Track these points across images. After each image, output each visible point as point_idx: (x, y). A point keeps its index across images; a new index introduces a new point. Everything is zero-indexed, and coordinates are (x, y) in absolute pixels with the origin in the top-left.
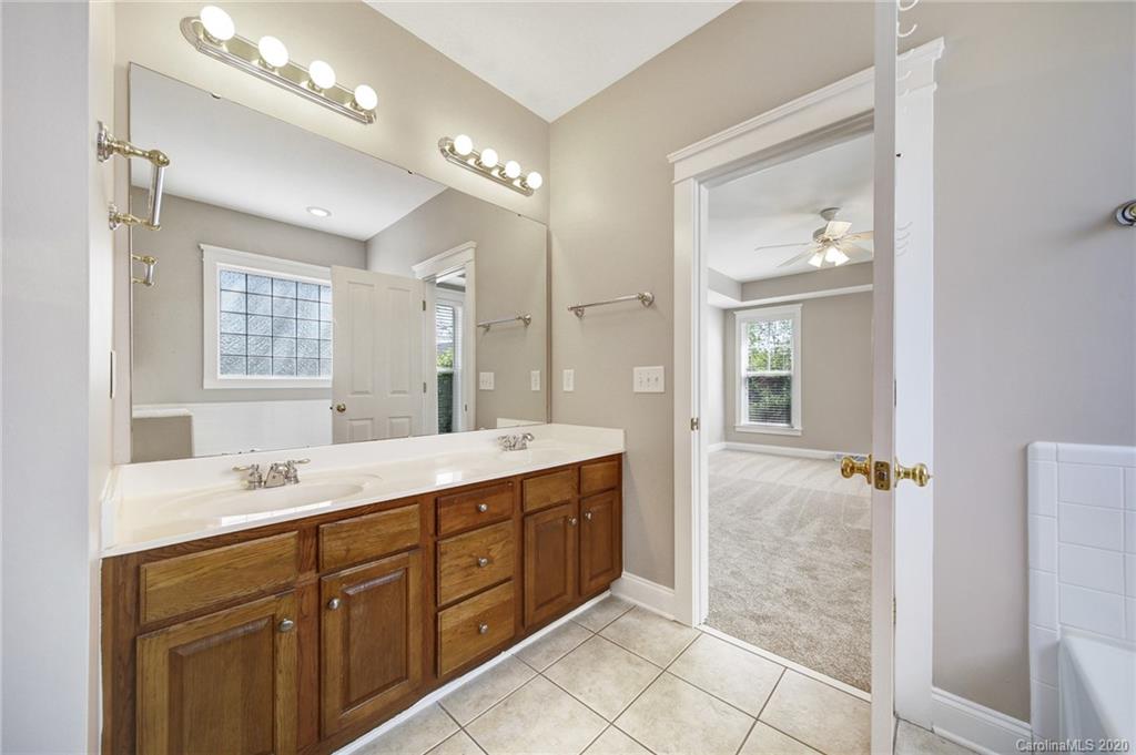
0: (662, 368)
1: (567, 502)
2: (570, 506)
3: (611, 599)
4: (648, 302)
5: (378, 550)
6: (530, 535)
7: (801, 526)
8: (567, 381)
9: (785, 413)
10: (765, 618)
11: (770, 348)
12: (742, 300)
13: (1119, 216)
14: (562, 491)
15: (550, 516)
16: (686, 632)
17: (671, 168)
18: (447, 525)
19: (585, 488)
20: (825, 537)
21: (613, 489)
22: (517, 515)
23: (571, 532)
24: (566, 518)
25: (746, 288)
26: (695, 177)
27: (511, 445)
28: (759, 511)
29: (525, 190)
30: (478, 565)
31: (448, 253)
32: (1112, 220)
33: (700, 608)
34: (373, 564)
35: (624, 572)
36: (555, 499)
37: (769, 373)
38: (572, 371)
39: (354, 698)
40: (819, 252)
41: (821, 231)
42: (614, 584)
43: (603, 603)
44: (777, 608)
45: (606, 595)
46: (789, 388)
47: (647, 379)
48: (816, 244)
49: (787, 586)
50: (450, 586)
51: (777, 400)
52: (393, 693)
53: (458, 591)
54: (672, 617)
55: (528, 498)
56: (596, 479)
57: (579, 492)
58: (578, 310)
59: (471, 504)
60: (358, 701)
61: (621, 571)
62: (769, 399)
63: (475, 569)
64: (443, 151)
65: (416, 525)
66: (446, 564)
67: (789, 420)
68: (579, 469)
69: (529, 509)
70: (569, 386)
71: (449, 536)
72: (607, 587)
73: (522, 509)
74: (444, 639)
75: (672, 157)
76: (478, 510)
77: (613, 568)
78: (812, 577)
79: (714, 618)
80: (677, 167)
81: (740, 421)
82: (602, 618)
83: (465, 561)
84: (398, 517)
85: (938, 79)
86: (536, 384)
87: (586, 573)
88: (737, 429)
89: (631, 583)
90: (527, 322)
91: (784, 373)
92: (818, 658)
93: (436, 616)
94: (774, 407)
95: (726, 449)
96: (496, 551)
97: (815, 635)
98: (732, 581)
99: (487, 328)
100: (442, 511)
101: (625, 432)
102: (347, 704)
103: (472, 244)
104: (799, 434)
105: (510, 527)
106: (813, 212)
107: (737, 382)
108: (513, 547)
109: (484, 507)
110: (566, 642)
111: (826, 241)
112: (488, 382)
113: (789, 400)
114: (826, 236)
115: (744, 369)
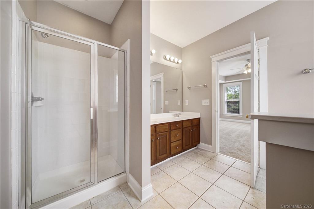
0: (209, 100)
1: (190, 127)
2: (190, 128)
3: (198, 148)
4: (205, 86)
5: (162, 131)
6: (184, 132)
7: (241, 137)
8: (186, 103)
9: (238, 111)
10: (232, 153)
11: (233, 93)
12: (225, 81)
13: (303, 71)
14: (189, 124)
15: (187, 129)
16: (215, 154)
17: (211, 59)
18: (172, 128)
19: (193, 124)
20: (248, 140)
21: (197, 125)
22: (182, 128)
23: (191, 132)
24: (190, 130)
25: (226, 78)
26: (216, 61)
27: (177, 116)
28: (230, 134)
29: (178, 63)
30: (176, 136)
31: (157, 75)
32: (302, 72)
33: (218, 150)
34: (162, 133)
35: (200, 143)
36: (188, 126)
37: (233, 100)
38: (188, 101)
39: (160, 154)
40: (246, 70)
41: (247, 65)
42: (198, 145)
43: (196, 148)
44: (235, 151)
45: (196, 147)
46: (239, 104)
47: (206, 102)
48: (245, 68)
49: (237, 148)
50: (173, 139)
51: (235, 107)
52: (165, 155)
53: (174, 140)
54: (211, 151)
55: (184, 125)
56: (195, 123)
57: (192, 125)
58: (189, 88)
59: (175, 125)
60: (161, 155)
61: (200, 142)
62: (233, 107)
63: (175, 137)
64: (164, 58)
65: (168, 128)
66: (172, 135)
67: (239, 113)
68: (192, 120)
69: (184, 127)
70: (187, 104)
71: (172, 130)
72: (196, 146)
73: (183, 127)
74: (172, 148)
75: (211, 57)
76: (176, 126)
77: (198, 142)
78: (243, 147)
79: (221, 152)
80: (212, 59)
81: (225, 113)
82: (196, 151)
83: (174, 135)
84: (165, 126)
85: (268, 44)
86: (179, 103)
87: (193, 141)
88: (224, 115)
89: (202, 145)
90: (177, 90)
91: (237, 100)
92: (244, 159)
93: (170, 144)
94: (234, 109)
95: (221, 120)
96: (179, 134)
97: (244, 156)
98: (224, 146)
99: (167, 91)
100: (171, 126)
101: (200, 113)
102: (160, 156)
103: (163, 73)
104: (242, 116)
105: (181, 130)
106: (245, 60)
107: (224, 102)
108: (181, 134)
109: (177, 126)
110: (190, 154)
111: (248, 67)
112: (167, 103)
113: (239, 107)
114: (248, 66)
115: (226, 99)
